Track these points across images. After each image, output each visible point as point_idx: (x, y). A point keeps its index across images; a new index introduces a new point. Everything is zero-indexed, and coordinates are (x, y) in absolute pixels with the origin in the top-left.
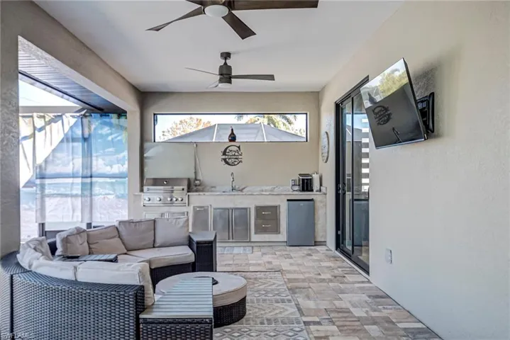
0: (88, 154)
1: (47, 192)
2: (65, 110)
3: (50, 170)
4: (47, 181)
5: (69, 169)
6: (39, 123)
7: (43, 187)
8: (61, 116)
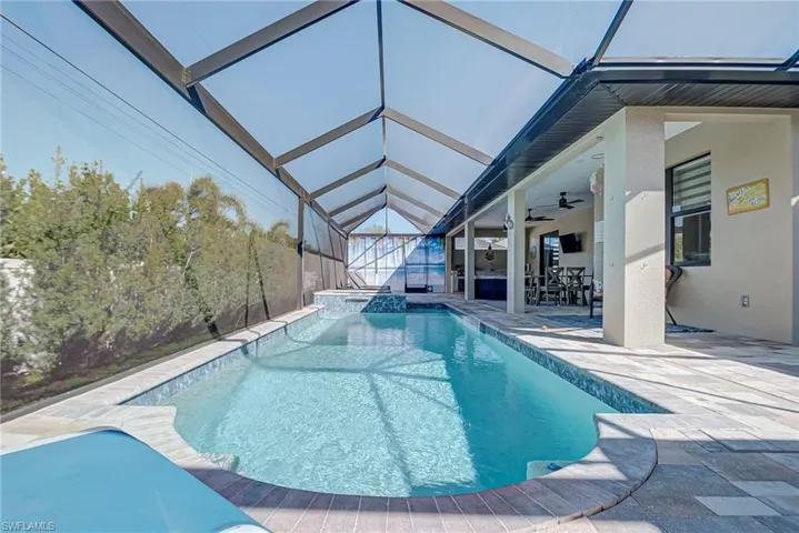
0: (427, 254)
1: (408, 271)
2: (418, 235)
4: (408, 266)
8: (416, 238)
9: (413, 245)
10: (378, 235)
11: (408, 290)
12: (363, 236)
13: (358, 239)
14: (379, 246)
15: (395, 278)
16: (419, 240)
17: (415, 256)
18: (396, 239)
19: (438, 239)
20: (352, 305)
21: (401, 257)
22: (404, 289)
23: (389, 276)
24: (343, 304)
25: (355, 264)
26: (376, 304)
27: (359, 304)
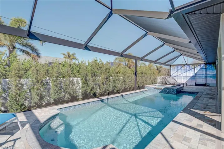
0: (206, 71)
1: (197, 77)
2: (202, 64)
3: (197, 74)
4: (197, 76)
5: (202, 74)
6: (195, 66)
7: (196, 77)
8: (200, 65)
9: (199, 68)
10: (183, 65)
11: (196, 85)
12: (176, 65)
13: (174, 66)
14: (183, 68)
15: (190, 80)
16: (202, 66)
17: (200, 71)
18: (191, 66)
19: (212, 65)
20: (156, 90)
21: (193, 72)
22: (195, 85)
23: (187, 79)
24: (153, 89)
25: (173, 75)
26: (165, 91)
27: (159, 90)
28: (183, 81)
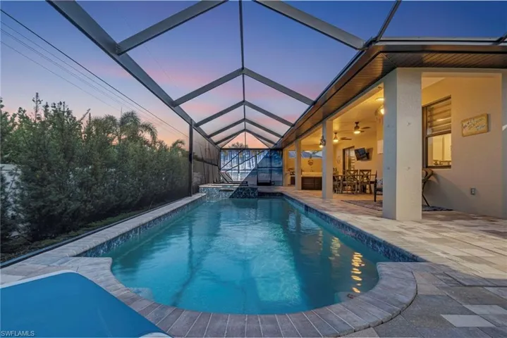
2: (266, 149)
3: (260, 166)
5: (265, 166)
6: (257, 153)
7: (258, 170)
8: (263, 151)
9: (262, 156)
10: (240, 149)
11: (259, 184)
12: (230, 150)
13: (227, 152)
14: (240, 154)
15: (251, 176)
16: (266, 152)
17: (263, 162)
18: (251, 151)
19: (279, 152)
20: (224, 193)
21: (254, 163)
22: (256, 183)
23: (247, 175)
24: (218, 193)
25: (226, 167)
26: (238, 193)
27: (228, 193)
28: (241, 179)
